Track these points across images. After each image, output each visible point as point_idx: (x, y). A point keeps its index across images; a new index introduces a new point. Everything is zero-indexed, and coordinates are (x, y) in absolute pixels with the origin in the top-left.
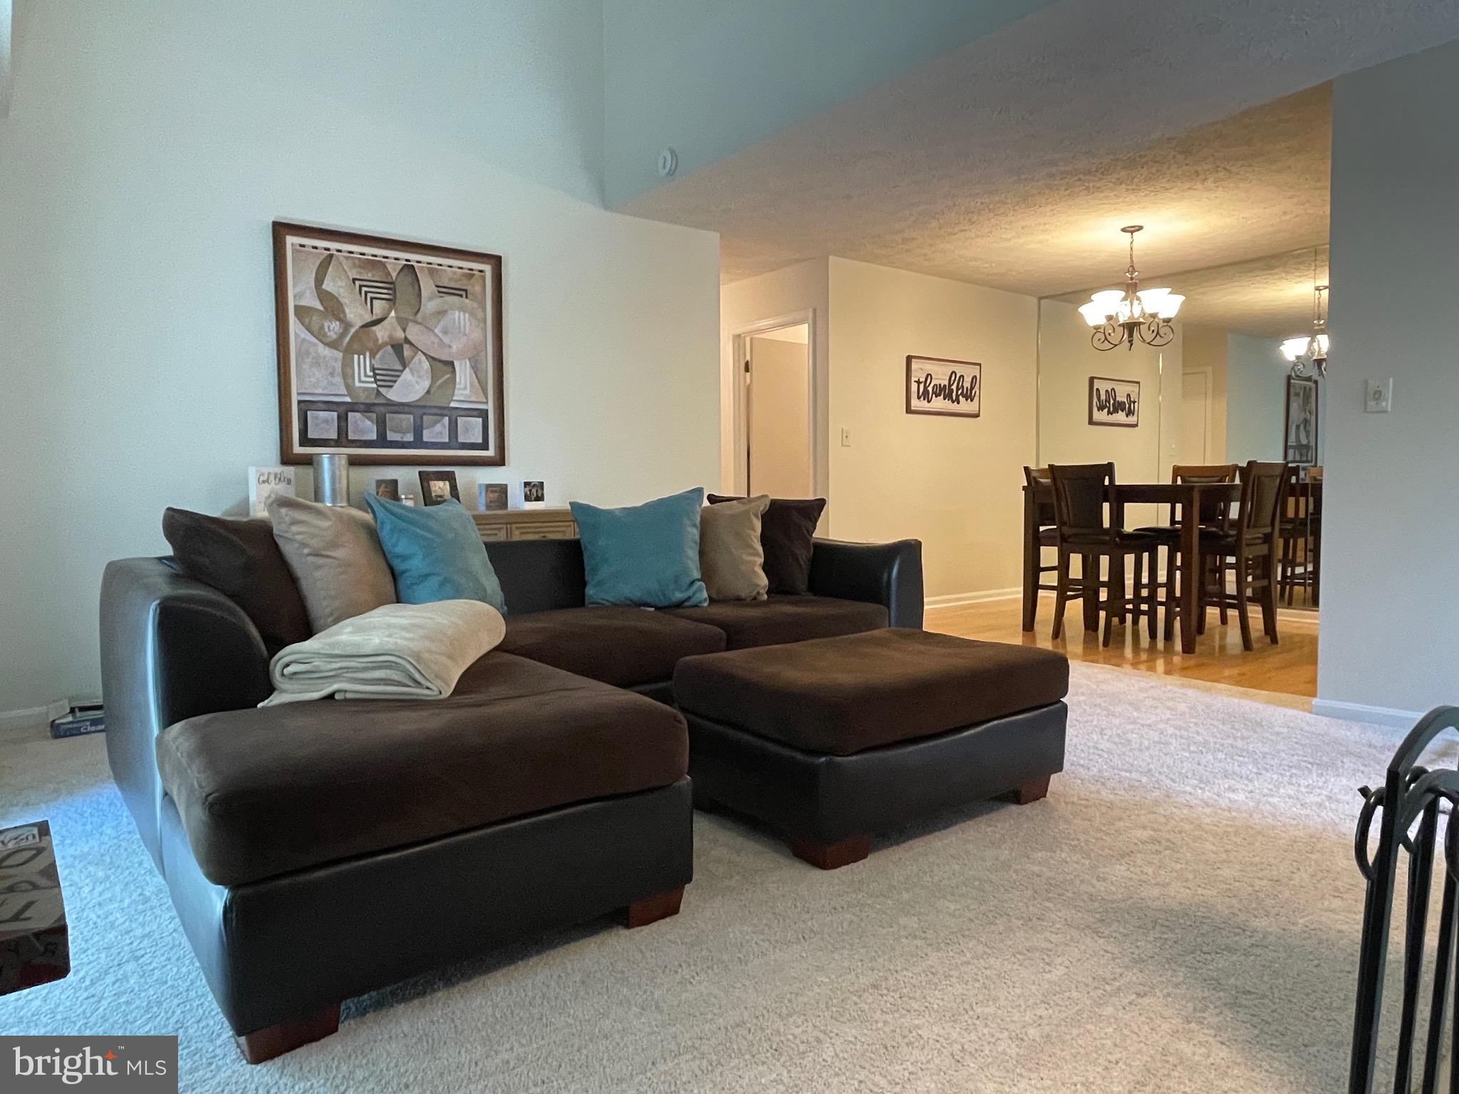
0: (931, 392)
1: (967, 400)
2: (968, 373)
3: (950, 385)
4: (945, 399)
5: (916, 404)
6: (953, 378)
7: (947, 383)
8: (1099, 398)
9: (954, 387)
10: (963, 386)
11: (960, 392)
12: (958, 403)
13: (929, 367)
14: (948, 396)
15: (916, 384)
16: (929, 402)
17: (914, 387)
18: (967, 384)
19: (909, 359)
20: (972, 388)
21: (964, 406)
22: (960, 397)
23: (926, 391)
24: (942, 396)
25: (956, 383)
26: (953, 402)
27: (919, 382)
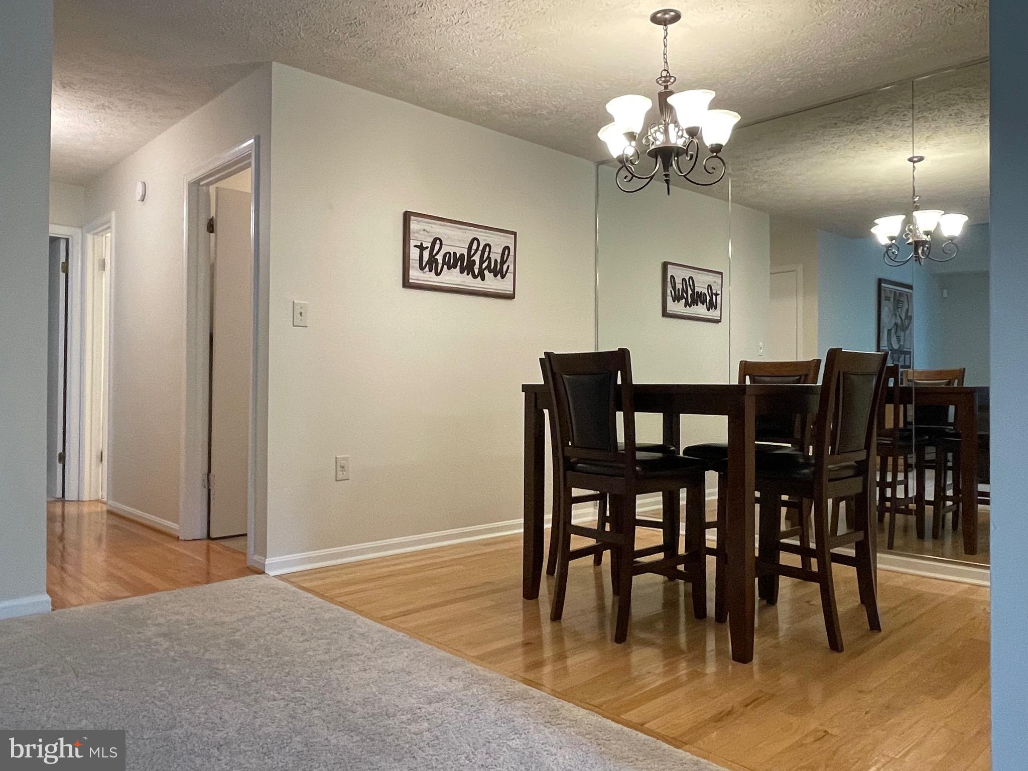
0: (440, 261)
1: (495, 276)
2: (498, 243)
3: (470, 256)
4: (462, 272)
5: (416, 275)
6: (474, 247)
7: (465, 252)
8: (674, 288)
9: (477, 258)
10: (489, 258)
11: (484, 265)
12: (483, 279)
13: (438, 230)
14: (468, 268)
15: (418, 250)
16: (438, 274)
17: (414, 253)
18: (496, 255)
19: (407, 217)
20: (503, 262)
21: (491, 283)
22: (486, 272)
23: (432, 261)
24: (458, 268)
25: (479, 252)
26: (475, 277)
27: (421, 248)
